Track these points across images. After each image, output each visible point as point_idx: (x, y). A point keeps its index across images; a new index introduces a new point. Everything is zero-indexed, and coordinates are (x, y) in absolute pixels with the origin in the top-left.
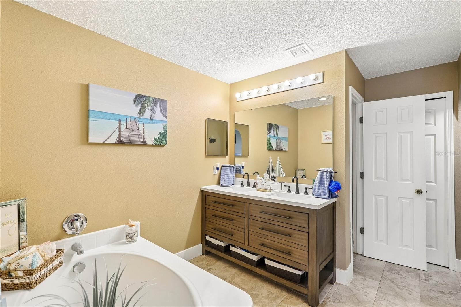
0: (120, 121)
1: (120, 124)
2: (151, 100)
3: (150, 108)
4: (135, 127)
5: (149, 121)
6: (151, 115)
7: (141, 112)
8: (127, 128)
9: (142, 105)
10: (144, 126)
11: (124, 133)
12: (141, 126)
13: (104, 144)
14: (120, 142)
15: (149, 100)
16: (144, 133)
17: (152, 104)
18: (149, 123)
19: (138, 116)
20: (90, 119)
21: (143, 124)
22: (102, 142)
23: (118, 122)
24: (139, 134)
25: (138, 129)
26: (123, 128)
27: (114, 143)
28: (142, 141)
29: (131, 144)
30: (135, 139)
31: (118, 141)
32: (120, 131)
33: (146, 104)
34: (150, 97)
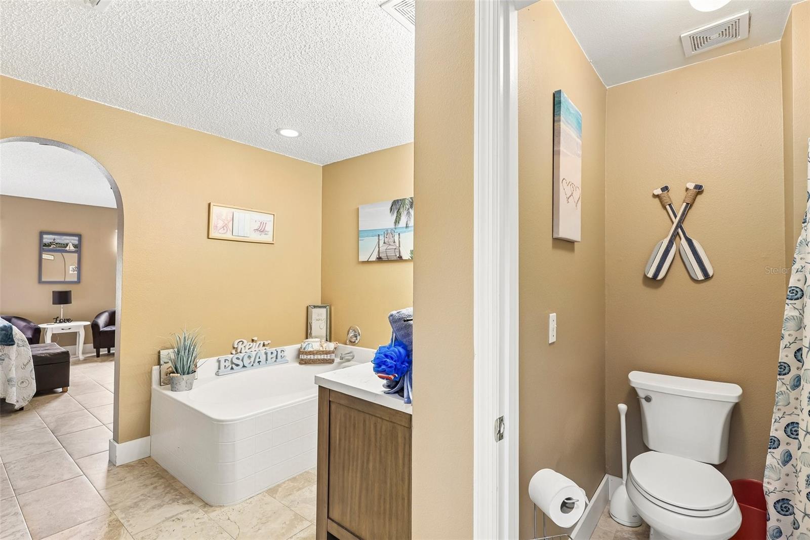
0: (379, 235)
1: (379, 239)
2: (407, 202)
3: (405, 213)
4: (392, 240)
5: (405, 229)
6: (407, 222)
7: (397, 221)
8: (384, 243)
9: (397, 212)
10: (399, 238)
11: (383, 248)
12: (396, 238)
13: (368, 262)
14: (379, 259)
15: (404, 204)
16: (399, 246)
17: (408, 207)
18: (405, 232)
19: (394, 227)
20: (360, 239)
21: (399, 234)
22: (366, 260)
23: (377, 237)
24: (395, 247)
25: (394, 242)
26: (381, 243)
27: (375, 260)
28: (398, 255)
29: (389, 261)
30: (391, 254)
31: (378, 258)
32: (379, 247)
33: (401, 210)
34: (405, 199)
